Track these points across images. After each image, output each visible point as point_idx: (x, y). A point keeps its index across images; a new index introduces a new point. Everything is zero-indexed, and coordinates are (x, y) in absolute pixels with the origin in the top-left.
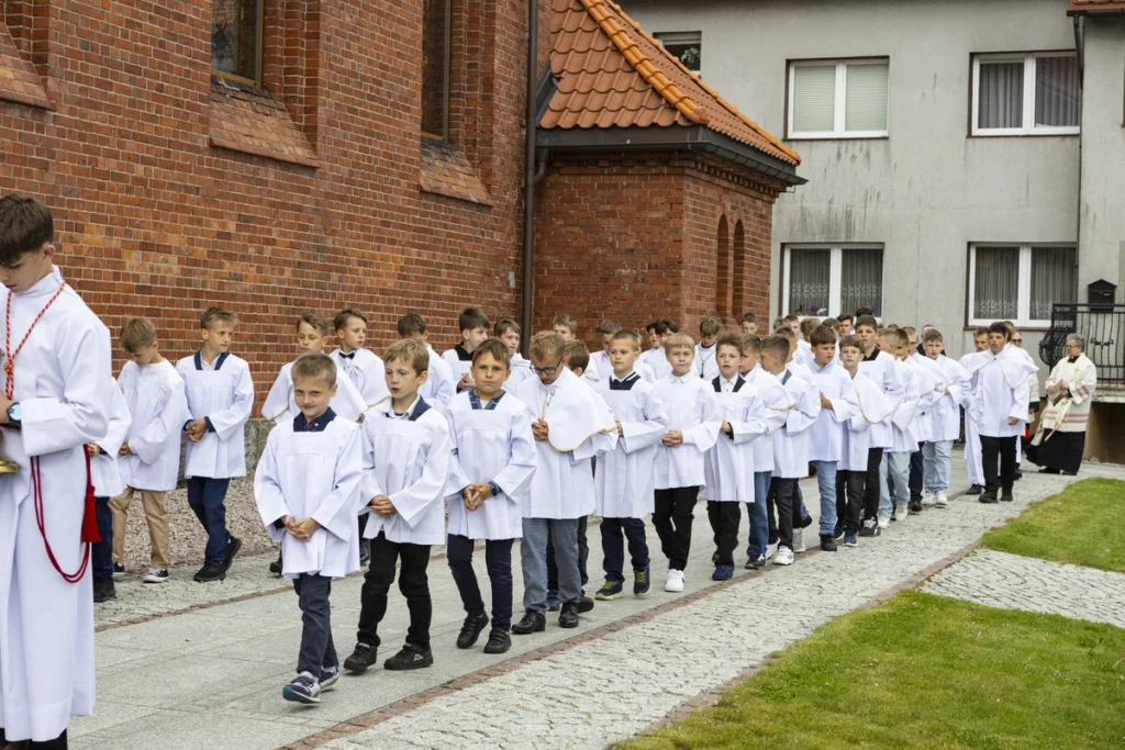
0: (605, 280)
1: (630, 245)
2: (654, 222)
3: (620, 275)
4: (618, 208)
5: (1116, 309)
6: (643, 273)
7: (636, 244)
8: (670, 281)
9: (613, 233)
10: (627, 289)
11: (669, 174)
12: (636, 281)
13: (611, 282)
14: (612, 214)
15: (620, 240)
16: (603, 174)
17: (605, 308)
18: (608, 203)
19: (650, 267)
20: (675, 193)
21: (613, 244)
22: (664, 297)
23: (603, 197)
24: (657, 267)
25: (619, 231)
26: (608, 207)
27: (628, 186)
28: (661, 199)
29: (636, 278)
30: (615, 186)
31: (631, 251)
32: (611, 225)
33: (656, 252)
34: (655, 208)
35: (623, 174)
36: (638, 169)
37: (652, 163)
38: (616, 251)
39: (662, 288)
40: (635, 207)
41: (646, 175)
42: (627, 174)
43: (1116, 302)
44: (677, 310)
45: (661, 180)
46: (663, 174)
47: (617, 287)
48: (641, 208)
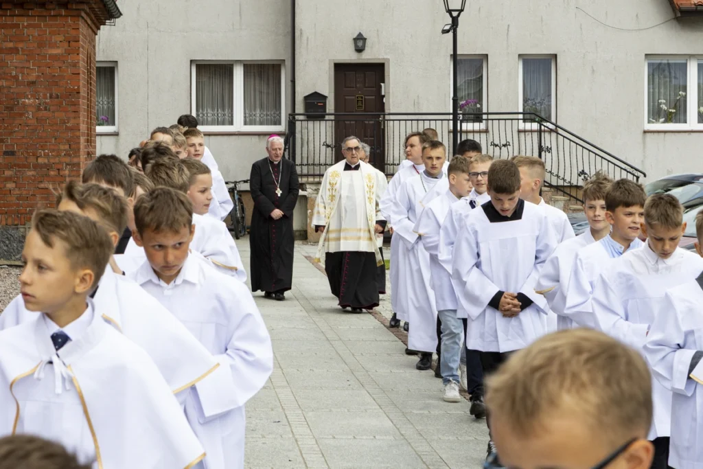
0: (10, 108)
1: (32, 77)
2: (53, 57)
3: (24, 105)
4: (20, 46)
5: (327, 117)
6: (46, 103)
7: (38, 77)
8: (70, 108)
9: (16, 67)
10: (31, 116)
11: (66, 16)
12: (39, 109)
13: (16, 110)
14: (15, 51)
15: (23, 73)
16: (6, 16)
17: (11, 133)
18: (11, 41)
19: (51, 97)
20: (73, 33)
21: (16, 77)
22: (65, 123)
23: (6, 36)
24: (57, 97)
25: (21, 65)
26: (11, 45)
27: (29, 26)
28: (61, 38)
29: (39, 107)
30: (17, 26)
31: (33, 83)
32: (14, 61)
33: (56, 84)
34: (54, 46)
35: (22, 16)
36: (38, 11)
37: (51, 7)
38: (19, 83)
39: (62, 115)
40: (36, 45)
41: (45, 16)
42: (29, 16)
43: (327, 111)
44: (77, 134)
45: (59, 21)
46: (61, 16)
47: (21, 115)
48: (41, 45)
